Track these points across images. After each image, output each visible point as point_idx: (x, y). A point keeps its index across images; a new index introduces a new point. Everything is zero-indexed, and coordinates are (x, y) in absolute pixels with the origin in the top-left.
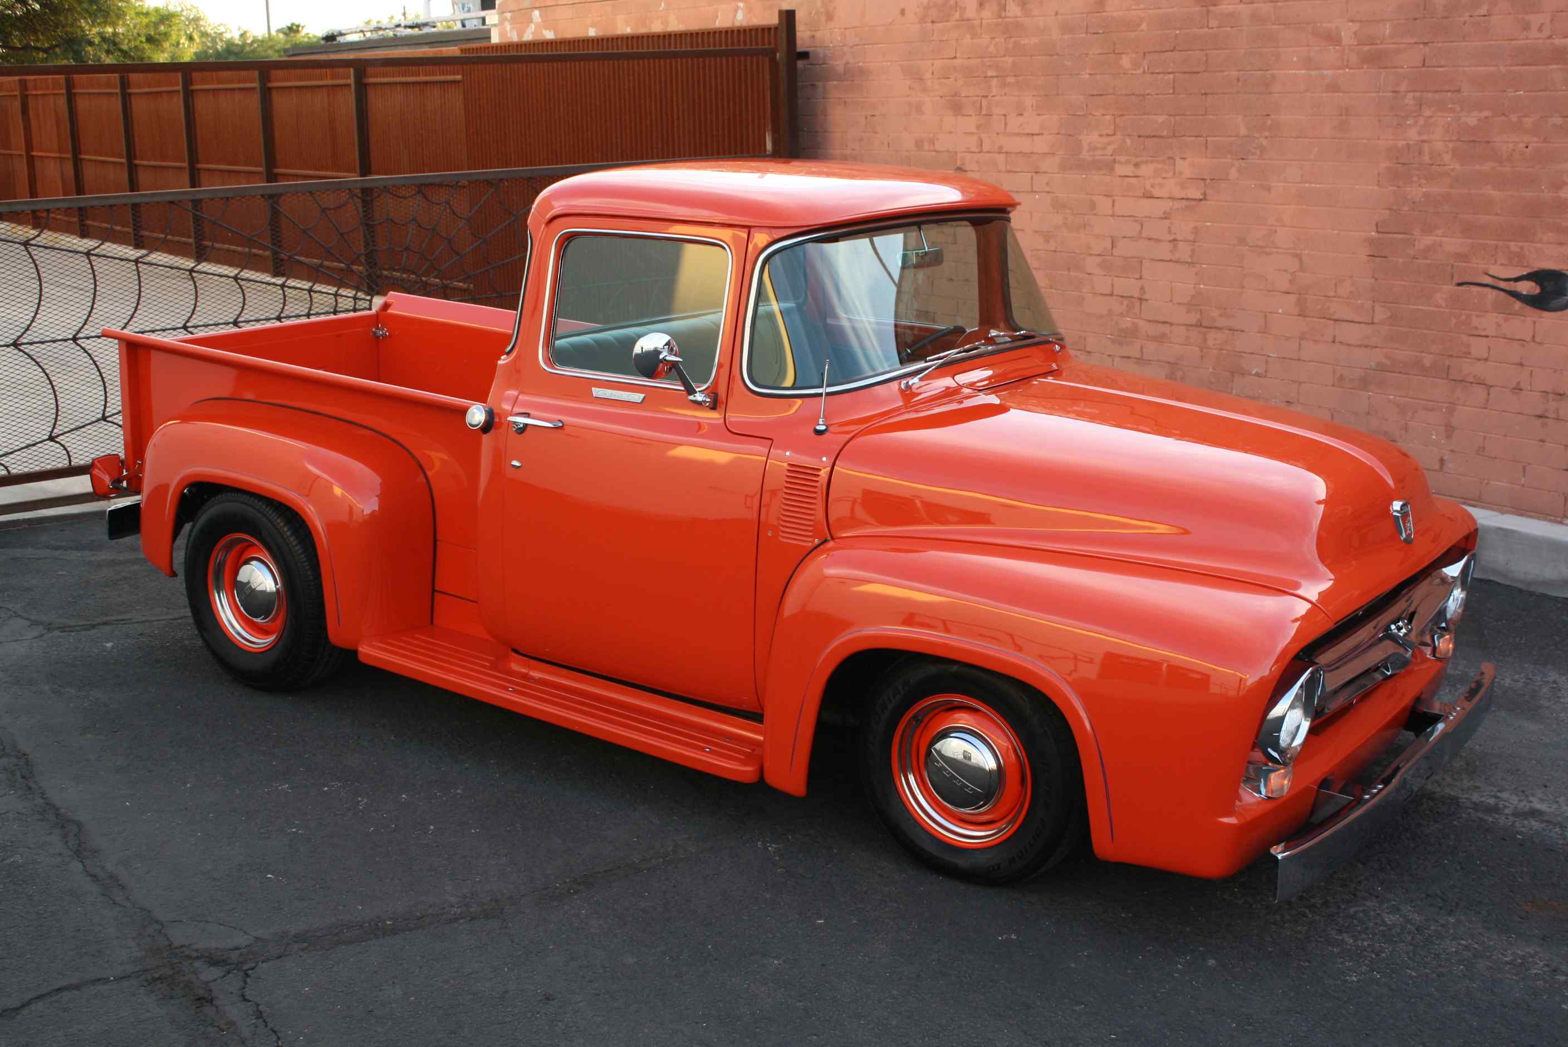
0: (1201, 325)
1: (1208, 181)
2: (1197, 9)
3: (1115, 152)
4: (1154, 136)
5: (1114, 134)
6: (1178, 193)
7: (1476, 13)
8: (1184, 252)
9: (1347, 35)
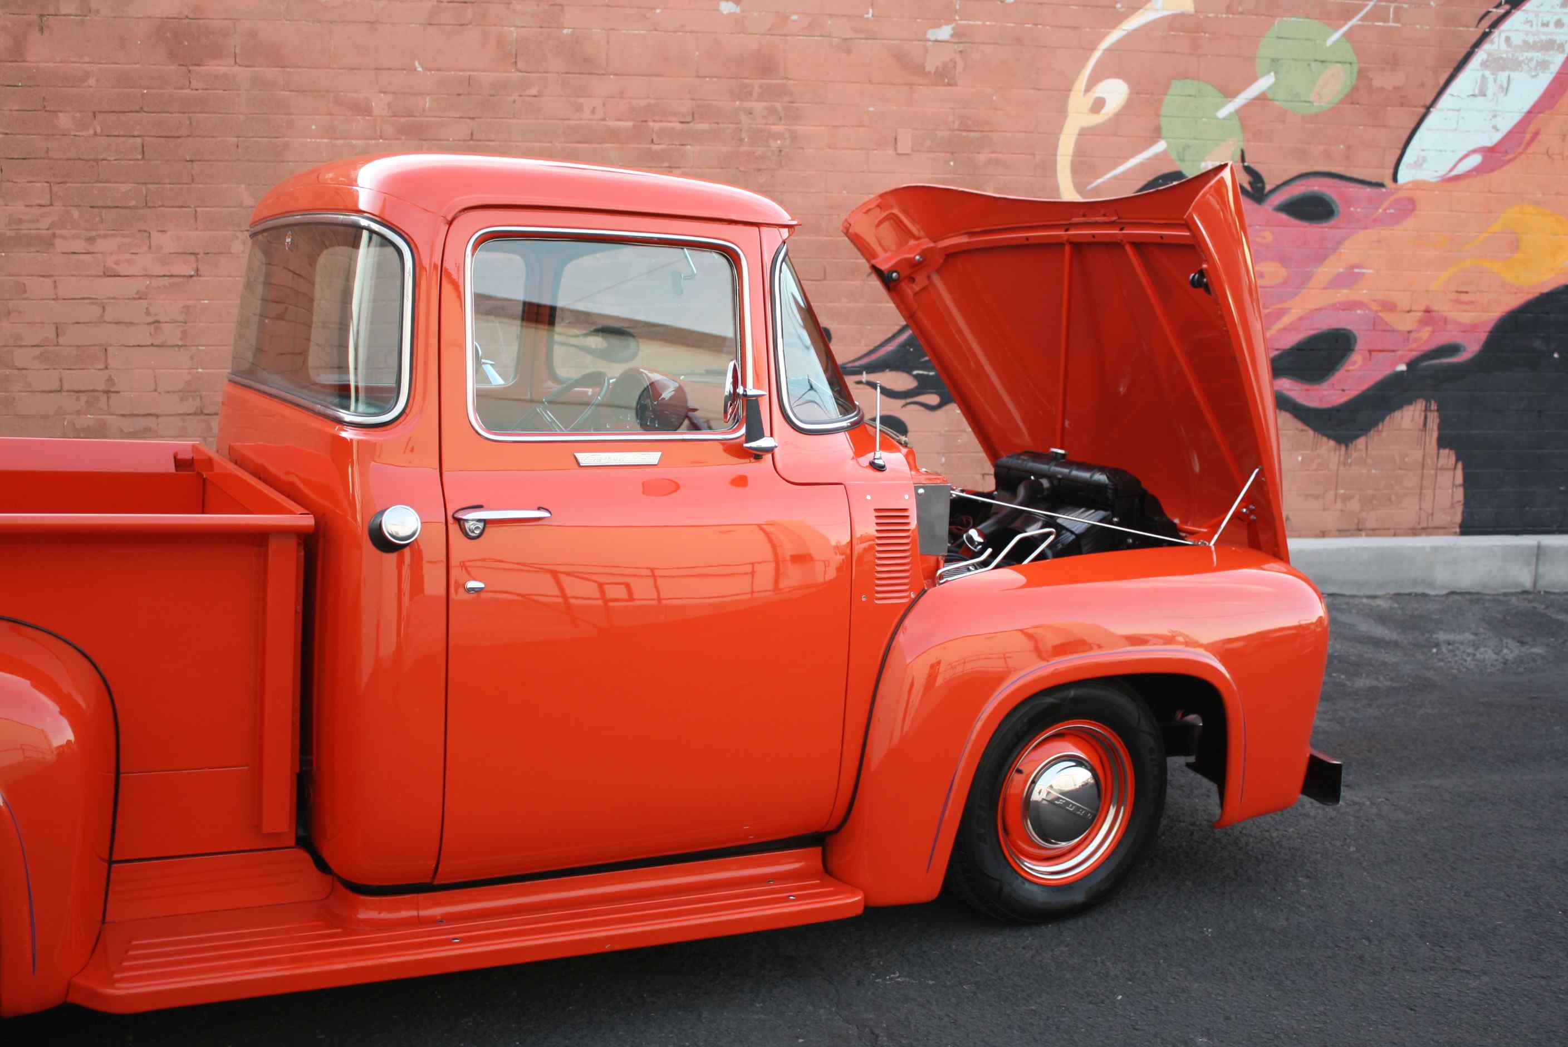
0: (202, 413)
1: (201, 255)
2: (173, 67)
3: (53, 225)
4: (117, 207)
5: (51, 205)
6: (157, 269)
7: (528, 92)
8: (170, 334)
9: (379, 104)
